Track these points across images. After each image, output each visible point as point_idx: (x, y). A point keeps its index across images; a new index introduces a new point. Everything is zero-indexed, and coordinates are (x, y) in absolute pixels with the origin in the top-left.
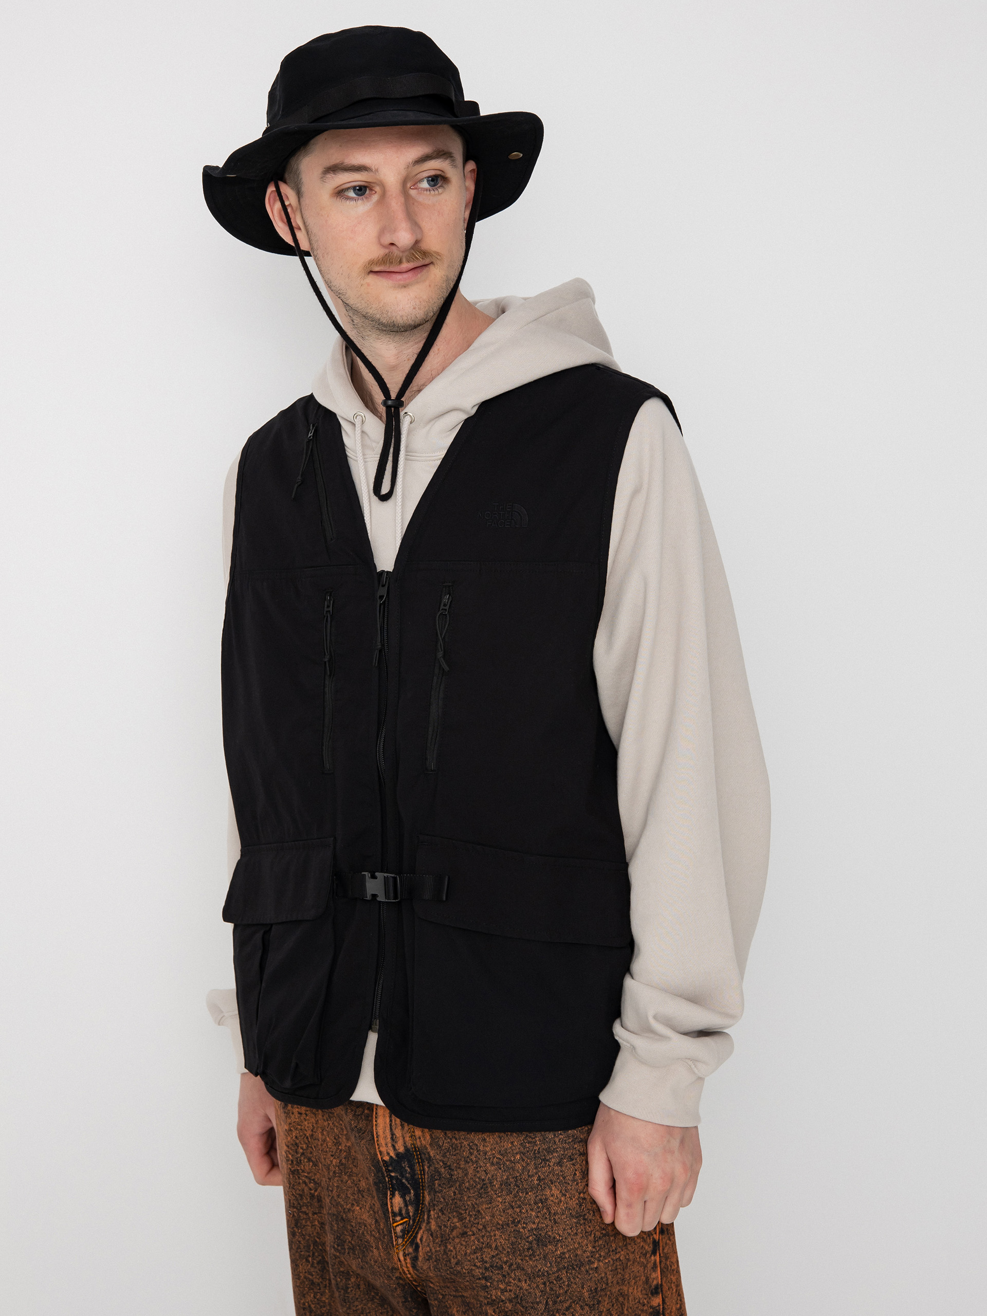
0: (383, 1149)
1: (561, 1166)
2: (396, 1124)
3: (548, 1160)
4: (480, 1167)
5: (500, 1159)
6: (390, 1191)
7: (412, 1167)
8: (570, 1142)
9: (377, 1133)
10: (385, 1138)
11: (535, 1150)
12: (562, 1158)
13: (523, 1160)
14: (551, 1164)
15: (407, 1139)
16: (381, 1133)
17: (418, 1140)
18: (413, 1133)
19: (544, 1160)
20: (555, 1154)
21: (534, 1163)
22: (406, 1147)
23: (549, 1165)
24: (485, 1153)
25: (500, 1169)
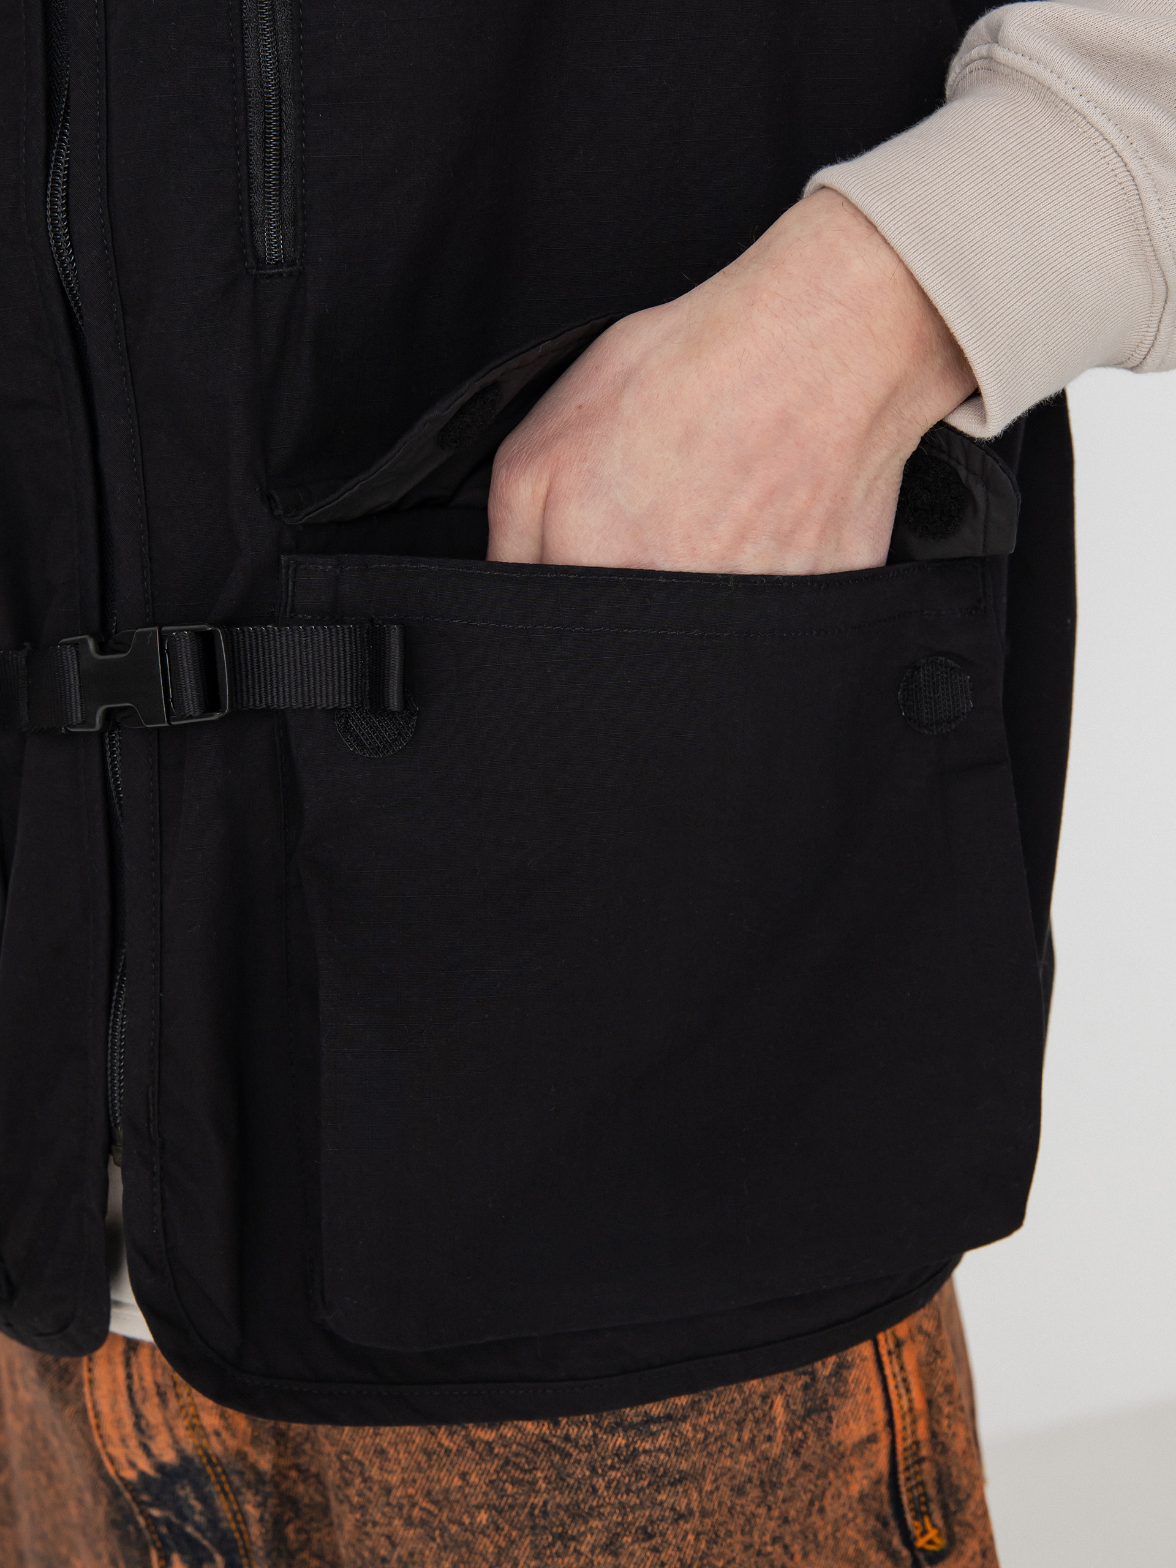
0: (117, 1451)
1: (615, 1554)
2: (143, 1388)
3: (573, 1538)
4: (375, 1524)
5: (429, 1512)
6: (158, 1550)
7: (205, 1499)
8: (642, 1489)
9: (94, 1406)
10: (118, 1423)
11: (533, 1506)
12: (618, 1534)
13: (498, 1529)
14: (584, 1549)
15: (181, 1432)
16: (104, 1407)
17: (214, 1440)
18: (195, 1421)
19: (561, 1536)
20: (595, 1523)
21: (532, 1542)
22: (180, 1452)
23: (575, 1550)
24: (388, 1490)
25: (433, 1539)
